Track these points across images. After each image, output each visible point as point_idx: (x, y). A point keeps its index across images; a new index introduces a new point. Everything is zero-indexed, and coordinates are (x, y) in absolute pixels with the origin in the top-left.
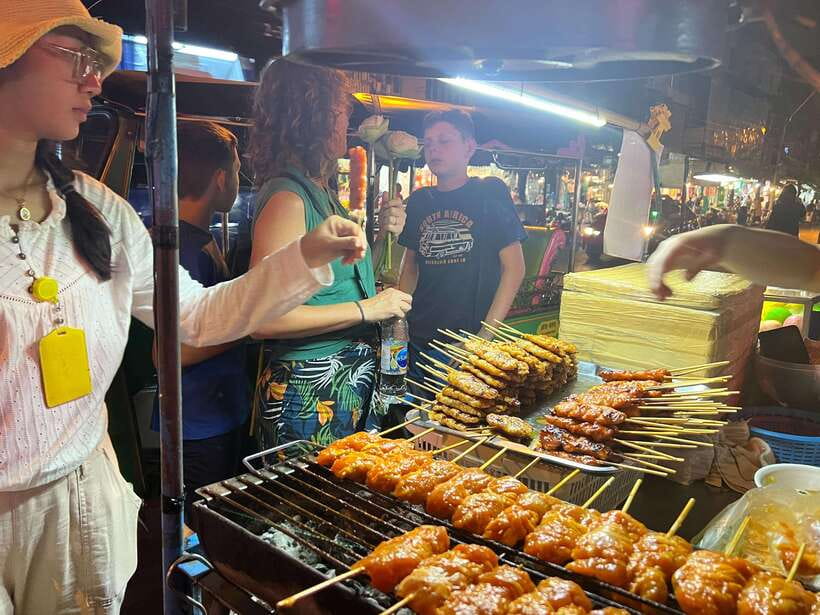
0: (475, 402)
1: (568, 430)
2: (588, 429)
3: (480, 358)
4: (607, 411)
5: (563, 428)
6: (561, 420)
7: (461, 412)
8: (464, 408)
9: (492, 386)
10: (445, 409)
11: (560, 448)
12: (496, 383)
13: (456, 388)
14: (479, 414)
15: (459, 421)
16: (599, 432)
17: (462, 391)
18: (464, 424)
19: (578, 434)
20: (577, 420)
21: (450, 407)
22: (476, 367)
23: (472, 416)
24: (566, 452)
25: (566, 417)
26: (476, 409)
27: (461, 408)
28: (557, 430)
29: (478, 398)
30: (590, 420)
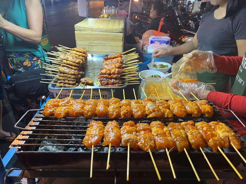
0: (73, 76)
1: (108, 78)
2: (115, 76)
3: (67, 61)
4: (117, 70)
5: (106, 78)
6: (104, 75)
7: (69, 81)
8: (70, 79)
9: (75, 70)
10: (63, 81)
11: (108, 84)
12: (76, 68)
13: (64, 73)
14: (75, 80)
15: (69, 84)
16: (118, 76)
17: (67, 74)
18: (71, 84)
19: (111, 78)
20: (110, 74)
21: (64, 80)
22: (67, 64)
23: (73, 81)
24: (110, 84)
25: (106, 74)
26: (74, 78)
27: (68, 79)
28: (104, 79)
29: (73, 75)
30: (114, 74)
